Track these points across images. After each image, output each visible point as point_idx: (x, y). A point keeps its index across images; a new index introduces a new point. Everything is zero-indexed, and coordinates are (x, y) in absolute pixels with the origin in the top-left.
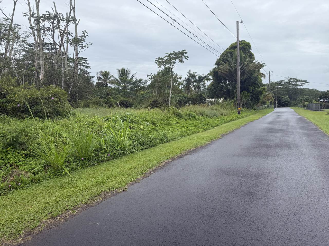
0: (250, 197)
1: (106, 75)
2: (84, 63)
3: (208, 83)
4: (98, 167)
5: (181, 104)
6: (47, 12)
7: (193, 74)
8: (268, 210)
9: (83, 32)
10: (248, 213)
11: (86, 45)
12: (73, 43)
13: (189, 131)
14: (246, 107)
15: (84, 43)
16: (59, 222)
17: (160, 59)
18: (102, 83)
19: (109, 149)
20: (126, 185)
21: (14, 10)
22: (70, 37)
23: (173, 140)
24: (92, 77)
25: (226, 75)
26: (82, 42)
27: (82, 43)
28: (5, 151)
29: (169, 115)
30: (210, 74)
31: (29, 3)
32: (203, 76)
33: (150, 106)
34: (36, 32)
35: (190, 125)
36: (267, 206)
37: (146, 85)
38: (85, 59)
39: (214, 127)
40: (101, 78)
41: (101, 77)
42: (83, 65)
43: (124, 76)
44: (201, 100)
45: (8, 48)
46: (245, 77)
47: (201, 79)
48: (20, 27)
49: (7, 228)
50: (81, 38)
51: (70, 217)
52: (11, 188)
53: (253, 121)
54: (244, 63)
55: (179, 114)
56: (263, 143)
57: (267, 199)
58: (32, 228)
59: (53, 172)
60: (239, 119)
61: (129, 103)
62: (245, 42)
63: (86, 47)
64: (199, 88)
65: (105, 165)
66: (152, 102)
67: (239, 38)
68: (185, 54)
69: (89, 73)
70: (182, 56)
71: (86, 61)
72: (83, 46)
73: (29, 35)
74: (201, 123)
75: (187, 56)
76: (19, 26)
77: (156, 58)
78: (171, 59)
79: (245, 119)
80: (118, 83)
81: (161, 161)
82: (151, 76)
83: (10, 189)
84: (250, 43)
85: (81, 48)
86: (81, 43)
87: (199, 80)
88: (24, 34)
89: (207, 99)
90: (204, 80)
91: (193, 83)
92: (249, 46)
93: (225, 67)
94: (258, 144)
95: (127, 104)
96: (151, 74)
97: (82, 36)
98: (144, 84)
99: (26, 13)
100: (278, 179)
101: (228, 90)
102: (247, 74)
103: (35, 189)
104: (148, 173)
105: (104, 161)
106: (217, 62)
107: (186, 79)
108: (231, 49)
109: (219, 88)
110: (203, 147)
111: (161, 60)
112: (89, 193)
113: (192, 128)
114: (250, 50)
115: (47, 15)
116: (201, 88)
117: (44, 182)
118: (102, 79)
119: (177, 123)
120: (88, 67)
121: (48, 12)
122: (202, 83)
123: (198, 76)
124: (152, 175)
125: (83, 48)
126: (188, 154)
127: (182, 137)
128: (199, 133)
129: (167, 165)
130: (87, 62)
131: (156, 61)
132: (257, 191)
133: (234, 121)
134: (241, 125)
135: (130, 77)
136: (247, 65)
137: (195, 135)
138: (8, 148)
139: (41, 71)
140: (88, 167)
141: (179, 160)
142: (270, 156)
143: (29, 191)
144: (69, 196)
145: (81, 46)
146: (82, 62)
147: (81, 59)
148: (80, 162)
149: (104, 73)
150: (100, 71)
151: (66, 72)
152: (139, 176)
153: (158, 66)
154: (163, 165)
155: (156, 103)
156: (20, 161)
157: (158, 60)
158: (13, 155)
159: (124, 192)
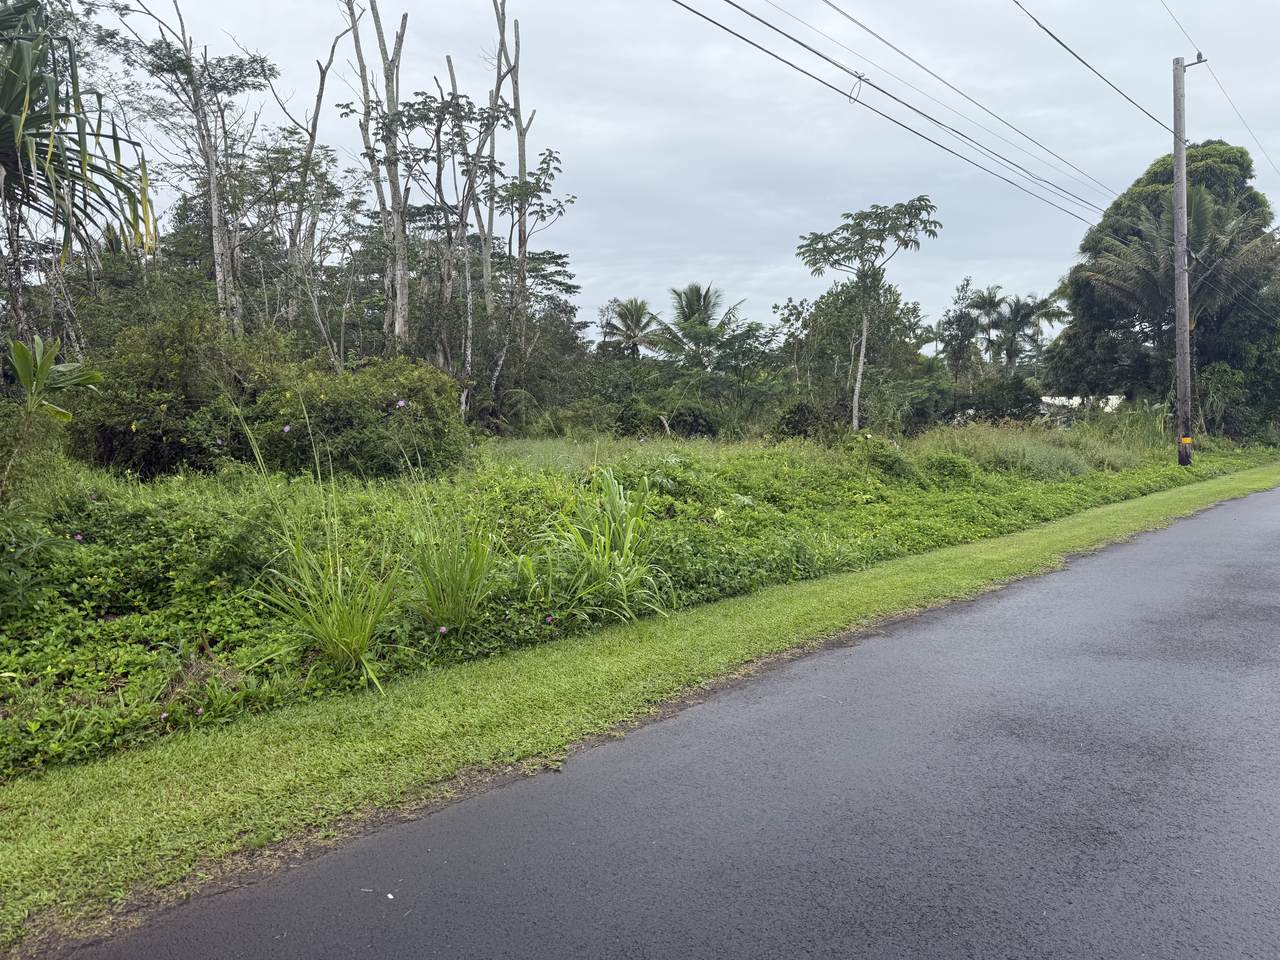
0: (1083, 852)
1: (633, 314)
2: (558, 273)
3: (1052, 331)
4: (495, 666)
5: (918, 419)
6: (417, 94)
7: (986, 294)
8: (1147, 927)
9: (543, 157)
10: (1042, 928)
11: (555, 205)
12: (509, 200)
13: (918, 536)
14: (1226, 433)
15: (547, 199)
16: (261, 873)
17: (817, 238)
18: (619, 343)
19: (550, 598)
20: (567, 747)
21: (320, 97)
22: (499, 181)
23: (838, 570)
24: (585, 325)
25: (1131, 296)
26: (541, 194)
27: (539, 198)
28: (202, 590)
29: (846, 467)
30: (1060, 293)
31: (363, 68)
32: (1030, 301)
33: (780, 429)
34: (383, 171)
35: (929, 509)
36: (1151, 907)
37: (774, 345)
38: (560, 257)
39: (1046, 520)
40: (614, 327)
41: (617, 322)
42: (553, 282)
43: (697, 315)
44: (1019, 402)
45: (299, 230)
46: (1220, 300)
47: (1023, 314)
48: (335, 155)
49: (86, 872)
50: (534, 181)
51: (307, 854)
52: (169, 724)
53: (1245, 496)
54: (1214, 240)
55: (894, 463)
56: (1253, 598)
57: (1163, 870)
58: (162, 882)
59: (325, 677)
60: (1179, 485)
61: (705, 420)
62: (1223, 148)
63: (556, 213)
64: (1013, 352)
65: (528, 658)
66: (791, 412)
67: (1183, 131)
68: (924, 215)
69: (572, 310)
70: (911, 222)
71: (563, 265)
72: (545, 208)
73: (363, 183)
74: (985, 502)
75: (935, 222)
76: (330, 153)
77: (801, 237)
78: (864, 235)
79: (1210, 485)
80: (672, 343)
81: (748, 658)
82: (790, 310)
83: (164, 727)
84: (1247, 149)
85: (535, 217)
86: (535, 201)
87: (1015, 319)
88: (346, 177)
89: (1046, 399)
90: (1033, 318)
91: (985, 329)
92: (1240, 163)
93: (1128, 260)
94: (1227, 600)
95: (695, 421)
96: (790, 300)
97: (539, 173)
98: (768, 342)
99: (347, 106)
100: (1263, 773)
101: (1142, 359)
102: (1228, 291)
103: (246, 736)
104: (674, 701)
105: (523, 643)
106: (1087, 240)
107: (951, 314)
108: (1154, 182)
109: (1099, 352)
110: (959, 605)
111: (820, 245)
112: (417, 766)
113: (938, 523)
114: (1249, 182)
115: (419, 104)
116: (1021, 351)
117: (287, 711)
118: (617, 329)
119: (882, 498)
120: (570, 289)
121: (422, 94)
122: (1029, 331)
123: (1008, 300)
124: (685, 716)
125: (543, 218)
126: (878, 634)
127: (880, 558)
128: (968, 543)
129: (768, 673)
130: (568, 269)
131: (801, 247)
132: (1131, 826)
133: (1155, 496)
134: (1178, 513)
135: (718, 317)
136: (1228, 250)
137: (947, 552)
138: (212, 578)
139: (400, 306)
140: (461, 662)
141: (829, 659)
142: (1265, 660)
143: (224, 739)
144: (343, 773)
145: (537, 208)
146: (551, 268)
147: (544, 261)
148: (433, 641)
149: (626, 307)
150: (612, 299)
151: (485, 309)
152: (630, 713)
153: (812, 270)
154: (749, 675)
155: (807, 419)
156: (245, 627)
157: (809, 245)
158: (223, 605)
159: (548, 775)
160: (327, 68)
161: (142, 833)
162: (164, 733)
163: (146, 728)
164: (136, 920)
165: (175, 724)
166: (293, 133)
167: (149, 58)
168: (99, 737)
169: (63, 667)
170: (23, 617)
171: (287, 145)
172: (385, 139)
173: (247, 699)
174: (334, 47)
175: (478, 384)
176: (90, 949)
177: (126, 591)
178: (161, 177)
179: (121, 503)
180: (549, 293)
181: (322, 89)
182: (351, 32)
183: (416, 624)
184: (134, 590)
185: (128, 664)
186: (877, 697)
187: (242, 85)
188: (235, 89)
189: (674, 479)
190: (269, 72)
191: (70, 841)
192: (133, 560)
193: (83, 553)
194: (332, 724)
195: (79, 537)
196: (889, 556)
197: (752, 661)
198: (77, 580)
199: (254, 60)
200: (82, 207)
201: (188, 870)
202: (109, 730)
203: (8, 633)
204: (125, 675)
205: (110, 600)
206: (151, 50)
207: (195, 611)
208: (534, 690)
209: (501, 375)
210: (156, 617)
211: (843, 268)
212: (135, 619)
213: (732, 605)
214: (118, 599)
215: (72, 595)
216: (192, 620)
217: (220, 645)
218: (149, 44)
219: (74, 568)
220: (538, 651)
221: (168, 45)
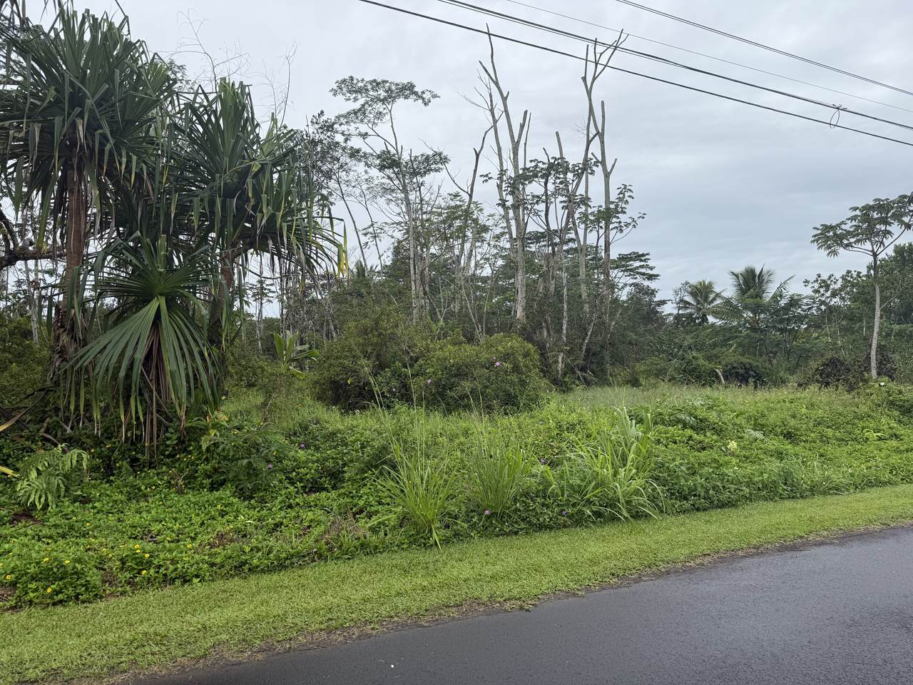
1: (702, 292)
2: (642, 267)
6: (532, 161)
9: (621, 190)
11: (629, 221)
15: (623, 218)
16: (331, 642)
17: (827, 228)
18: (691, 314)
19: (566, 497)
21: (475, 171)
24: (663, 302)
26: (619, 215)
27: (618, 218)
28: (360, 479)
29: (862, 409)
38: (643, 255)
40: (686, 302)
41: (688, 298)
42: (638, 273)
43: (752, 290)
48: (482, 206)
49: (247, 628)
50: (615, 207)
51: (359, 637)
52: (316, 556)
58: (280, 639)
61: (754, 372)
63: (631, 227)
65: (543, 538)
69: (653, 293)
71: (645, 260)
72: (622, 224)
73: (500, 222)
76: (479, 206)
77: (815, 228)
78: (872, 222)
81: (707, 552)
82: (820, 283)
83: (314, 557)
85: (615, 231)
86: (614, 220)
88: (489, 219)
95: (746, 372)
96: (819, 276)
97: (617, 201)
99: (487, 175)
111: (831, 234)
112: (442, 596)
117: (385, 554)
118: (689, 304)
120: (651, 277)
121: (534, 161)
124: (637, 587)
125: (621, 231)
126: (832, 543)
130: (650, 263)
131: (815, 236)
135: (771, 290)
138: (366, 472)
139: (520, 299)
140: (498, 536)
143: (343, 568)
144: (398, 594)
145: (617, 225)
146: (637, 264)
147: (631, 259)
148: (480, 520)
149: (696, 287)
150: (684, 282)
151: (580, 296)
152: (596, 580)
153: (828, 252)
154: (703, 565)
155: (839, 371)
156: (380, 503)
157: (821, 234)
158: (370, 489)
159: (521, 612)
160: (480, 152)
161: (281, 612)
162: (313, 561)
163: (304, 556)
164: (260, 656)
165: (320, 557)
166: (456, 195)
167: (378, 162)
168: (278, 558)
169: (277, 520)
170: (265, 490)
171: (453, 204)
172: (512, 193)
173: (362, 545)
174: (484, 138)
175: (571, 349)
176: (235, 667)
177: (321, 478)
178: (383, 231)
179: (328, 426)
180: (635, 281)
181: (476, 166)
182: (492, 129)
183: (472, 508)
184: (326, 478)
185: (311, 521)
186: (799, 588)
187: (428, 170)
188: (425, 173)
189: (696, 417)
190: (444, 160)
191: (247, 613)
192: (326, 460)
193: (302, 454)
194: (406, 565)
195: (303, 445)
196: (881, 483)
197: (709, 555)
198: (296, 470)
199: (436, 154)
200: (315, 258)
201: (295, 634)
202: (284, 555)
203: (256, 499)
204: (309, 527)
205: (312, 483)
206: (379, 157)
207: (354, 492)
208: (537, 558)
209: (590, 342)
210: (333, 494)
211: (855, 249)
212: (324, 494)
213: (716, 514)
214: (316, 482)
215: (292, 479)
216: (352, 497)
217: (365, 513)
218: (378, 153)
219: (295, 463)
220: (552, 533)
221: (389, 152)
